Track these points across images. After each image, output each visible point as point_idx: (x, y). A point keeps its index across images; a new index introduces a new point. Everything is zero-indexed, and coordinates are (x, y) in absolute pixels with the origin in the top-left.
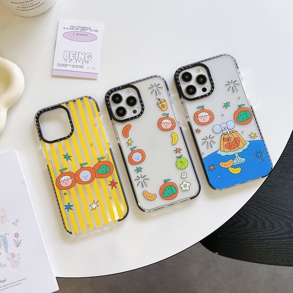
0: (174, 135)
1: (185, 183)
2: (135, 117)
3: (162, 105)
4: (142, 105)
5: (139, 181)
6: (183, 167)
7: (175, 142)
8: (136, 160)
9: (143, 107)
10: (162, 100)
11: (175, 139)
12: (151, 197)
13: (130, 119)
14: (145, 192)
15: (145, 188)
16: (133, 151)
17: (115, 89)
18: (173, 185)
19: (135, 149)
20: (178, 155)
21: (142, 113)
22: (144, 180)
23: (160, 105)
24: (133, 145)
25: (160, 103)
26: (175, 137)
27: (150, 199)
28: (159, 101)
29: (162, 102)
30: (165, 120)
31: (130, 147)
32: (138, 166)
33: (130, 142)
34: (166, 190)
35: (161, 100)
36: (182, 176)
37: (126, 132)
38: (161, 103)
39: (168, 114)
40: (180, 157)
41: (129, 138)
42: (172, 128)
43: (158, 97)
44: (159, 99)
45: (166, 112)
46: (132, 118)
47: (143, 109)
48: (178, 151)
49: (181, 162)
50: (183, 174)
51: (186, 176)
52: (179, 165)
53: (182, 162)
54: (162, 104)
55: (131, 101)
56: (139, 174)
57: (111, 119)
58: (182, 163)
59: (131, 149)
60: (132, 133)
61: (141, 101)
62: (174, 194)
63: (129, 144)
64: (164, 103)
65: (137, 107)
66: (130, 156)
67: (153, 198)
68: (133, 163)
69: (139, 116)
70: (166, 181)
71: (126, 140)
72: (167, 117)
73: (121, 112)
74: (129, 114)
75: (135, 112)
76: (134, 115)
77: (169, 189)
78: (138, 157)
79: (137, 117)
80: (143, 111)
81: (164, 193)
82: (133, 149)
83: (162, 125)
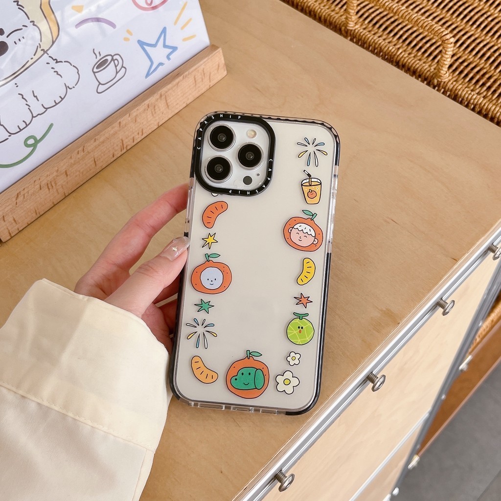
0: (309, 265)
1: (288, 375)
2: (243, 193)
3: (311, 191)
4: (269, 174)
5: (195, 330)
6: (299, 341)
7: (306, 280)
8: (207, 284)
9: (269, 179)
10: (316, 180)
11: (307, 275)
12: (204, 375)
13: (230, 192)
14: (196, 359)
15: (200, 351)
16: (209, 261)
17: (227, 117)
18: (262, 370)
19: (215, 260)
20: (300, 309)
21: (261, 189)
22: (206, 334)
23: (306, 189)
24: (215, 249)
25: (308, 184)
26: (308, 270)
27: (202, 378)
28: (308, 181)
29: (313, 183)
30: (304, 226)
31: (206, 250)
32: (206, 298)
33: (210, 240)
34: (243, 374)
35: (313, 180)
36: (289, 359)
37: (211, 215)
38: (311, 185)
39: (314, 215)
40: (301, 316)
41: (212, 231)
43: (311, 170)
44: (309, 175)
45: (313, 209)
46: (235, 192)
47: (266, 183)
48: (302, 300)
49: (299, 327)
50: (292, 354)
51: (297, 362)
52: (293, 331)
53: (302, 328)
54: (312, 188)
55: (249, 156)
56: (200, 316)
57: (192, 176)
58: (300, 332)
59: (208, 256)
60: (222, 222)
61: (270, 165)
62: (258, 389)
63: (206, 244)
64: (317, 189)
65: (257, 173)
66: (198, 270)
67: (209, 380)
68: (198, 287)
69: (253, 193)
70: (249, 355)
71: (204, 232)
72: (310, 218)
73: (220, 168)
74: (236, 178)
75: (247, 180)
76: (242, 186)
77: (250, 374)
78: (213, 280)
79: (248, 193)
80: (264, 186)
81: (236, 379)
82: (210, 259)
83: (294, 232)
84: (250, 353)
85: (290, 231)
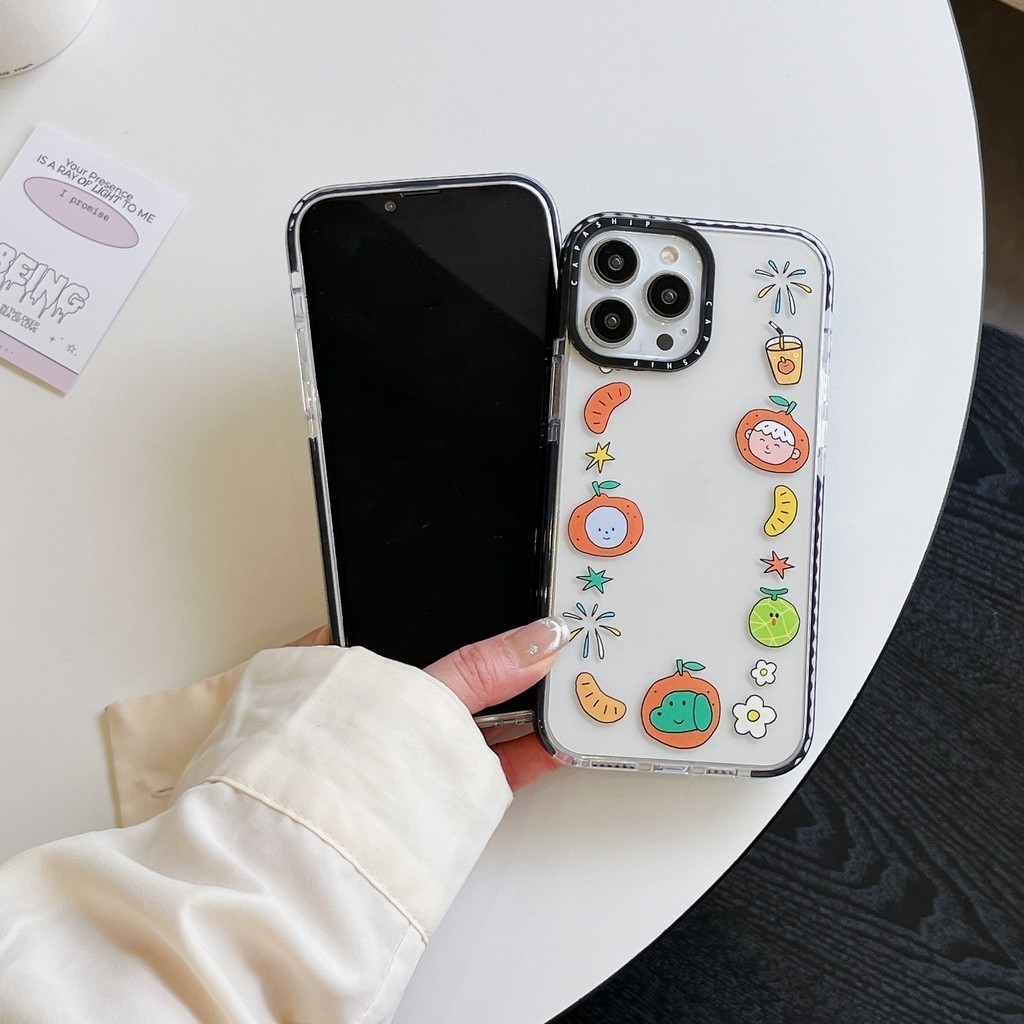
0: (785, 498)
1: (755, 703)
2: (660, 366)
3: (784, 360)
4: (705, 330)
5: (579, 624)
6: (773, 641)
7: (780, 528)
8: (597, 539)
9: (706, 339)
10: (792, 339)
11: (783, 517)
12: (601, 706)
13: (636, 364)
14: (585, 678)
15: (590, 664)
16: (600, 496)
17: (623, 223)
18: (707, 696)
19: (611, 493)
20: (772, 582)
21: (692, 358)
22: (600, 630)
23: (775, 357)
24: (609, 473)
25: (777, 347)
26: (785, 508)
27: (597, 712)
28: (777, 340)
29: (787, 346)
30: (773, 426)
31: (592, 476)
32: (598, 565)
33: (601, 456)
34: (671, 704)
35: (786, 339)
36: (756, 673)
37: (600, 408)
38: (783, 350)
39: (791, 406)
40: (774, 594)
41: (603, 439)
42: (790, 466)
43: (781, 320)
44: (779, 330)
45: (788, 395)
46: (645, 365)
47: (701, 345)
48: (776, 565)
49: (771, 615)
50: (761, 665)
51: (770, 678)
52: (761, 623)
53: (777, 616)
54: (787, 355)
55: (668, 295)
56: (589, 599)
57: (560, 336)
58: (774, 623)
59: (597, 487)
60: (621, 420)
61: (706, 312)
62: (698, 732)
63: (593, 464)
64: (795, 356)
65: (683, 328)
66: (580, 514)
67: (610, 716)
68: (581, 543)
69: (678, 365)
70: (682, 668)
71: (589, 442)
72: (784, 413)
73: (613, 321)
74: (640, 343)
75: (665, 342)
76: (656, 354)
77: (684, 703)
78: (610, 531)
79: (669, 366)
80: (698, 353)
81: (660, 714)
82: (602, 491)
83: (755, 437)
84: (683, 666)
85: (747, 436)
